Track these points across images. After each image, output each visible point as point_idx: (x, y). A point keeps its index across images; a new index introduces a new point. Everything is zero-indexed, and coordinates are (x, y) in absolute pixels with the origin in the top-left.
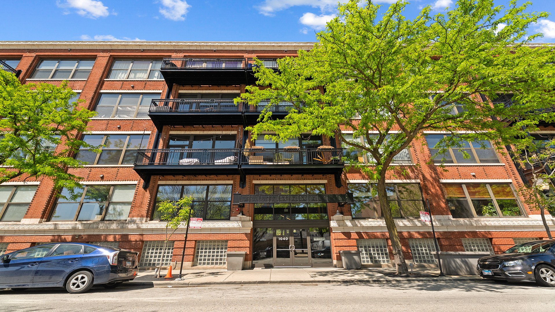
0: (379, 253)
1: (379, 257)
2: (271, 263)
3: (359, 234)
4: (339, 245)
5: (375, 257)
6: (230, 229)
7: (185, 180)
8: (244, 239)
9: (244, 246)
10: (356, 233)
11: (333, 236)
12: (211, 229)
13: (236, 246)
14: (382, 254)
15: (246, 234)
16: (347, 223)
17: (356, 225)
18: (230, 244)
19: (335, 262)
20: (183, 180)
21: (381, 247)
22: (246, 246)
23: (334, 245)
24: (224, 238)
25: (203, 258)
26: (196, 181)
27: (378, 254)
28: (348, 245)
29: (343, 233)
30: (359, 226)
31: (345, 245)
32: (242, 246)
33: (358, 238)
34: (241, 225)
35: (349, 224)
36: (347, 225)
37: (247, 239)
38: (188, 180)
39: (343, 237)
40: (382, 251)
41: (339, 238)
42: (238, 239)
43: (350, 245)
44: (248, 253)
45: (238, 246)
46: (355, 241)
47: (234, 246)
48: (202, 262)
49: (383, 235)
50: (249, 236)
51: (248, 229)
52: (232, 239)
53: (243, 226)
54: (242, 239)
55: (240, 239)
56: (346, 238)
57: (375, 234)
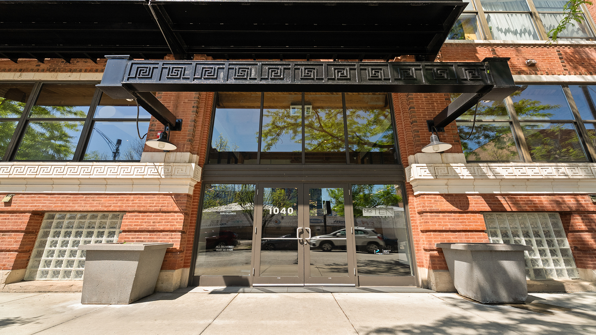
0: (544, 251)
1: (546, 262)
2: (244, 275)
3: (489, 198)
4: (437, 227)
5: (534, 261)
6: (132, 182)
7: (43, 71)
8: (170, 209)
9: (168, 228)
10: (484, 196)
11: (414, 203)
12: (81, 182)
13: (144, 226)
14: (553, 253)
15: (177, 196)
16: (458, 171)
17: (484, 176)
18: (128, 222)
19: (423, 273)
20: (38, 71)
21: (547, 234)
22: (173, 228)
23: (420, 228)
24: (114, 204)
25: (55, 258)
26: (69, 74)
27: (542, 252)
28: (461, 227)
29: (447, 197)
30: (492, 177)
31: (452, 228)
32: (161, 228)
33: (488, 208)
34: (162, 173)
35: (463, 171)
36: (456, 177)
37: (177, 209)
38: (49, 70)
39: (447, 206)
40: (550, 243)
41: (434, 208)
42: (153, 209)
43: (468, 228)
44: (177, 246)
45: (150, 228)
46: (481, 216)
47: (138, 228)
48: (52, 268)
49: (558, 203)
50: (185, 200)
51: (184, 182)
52: (136, 209)
53: (169, 175)
54: (165, 209)
55: (158, 208)
56: (456, 209)
57: (536, 199)
